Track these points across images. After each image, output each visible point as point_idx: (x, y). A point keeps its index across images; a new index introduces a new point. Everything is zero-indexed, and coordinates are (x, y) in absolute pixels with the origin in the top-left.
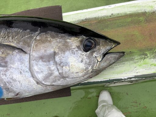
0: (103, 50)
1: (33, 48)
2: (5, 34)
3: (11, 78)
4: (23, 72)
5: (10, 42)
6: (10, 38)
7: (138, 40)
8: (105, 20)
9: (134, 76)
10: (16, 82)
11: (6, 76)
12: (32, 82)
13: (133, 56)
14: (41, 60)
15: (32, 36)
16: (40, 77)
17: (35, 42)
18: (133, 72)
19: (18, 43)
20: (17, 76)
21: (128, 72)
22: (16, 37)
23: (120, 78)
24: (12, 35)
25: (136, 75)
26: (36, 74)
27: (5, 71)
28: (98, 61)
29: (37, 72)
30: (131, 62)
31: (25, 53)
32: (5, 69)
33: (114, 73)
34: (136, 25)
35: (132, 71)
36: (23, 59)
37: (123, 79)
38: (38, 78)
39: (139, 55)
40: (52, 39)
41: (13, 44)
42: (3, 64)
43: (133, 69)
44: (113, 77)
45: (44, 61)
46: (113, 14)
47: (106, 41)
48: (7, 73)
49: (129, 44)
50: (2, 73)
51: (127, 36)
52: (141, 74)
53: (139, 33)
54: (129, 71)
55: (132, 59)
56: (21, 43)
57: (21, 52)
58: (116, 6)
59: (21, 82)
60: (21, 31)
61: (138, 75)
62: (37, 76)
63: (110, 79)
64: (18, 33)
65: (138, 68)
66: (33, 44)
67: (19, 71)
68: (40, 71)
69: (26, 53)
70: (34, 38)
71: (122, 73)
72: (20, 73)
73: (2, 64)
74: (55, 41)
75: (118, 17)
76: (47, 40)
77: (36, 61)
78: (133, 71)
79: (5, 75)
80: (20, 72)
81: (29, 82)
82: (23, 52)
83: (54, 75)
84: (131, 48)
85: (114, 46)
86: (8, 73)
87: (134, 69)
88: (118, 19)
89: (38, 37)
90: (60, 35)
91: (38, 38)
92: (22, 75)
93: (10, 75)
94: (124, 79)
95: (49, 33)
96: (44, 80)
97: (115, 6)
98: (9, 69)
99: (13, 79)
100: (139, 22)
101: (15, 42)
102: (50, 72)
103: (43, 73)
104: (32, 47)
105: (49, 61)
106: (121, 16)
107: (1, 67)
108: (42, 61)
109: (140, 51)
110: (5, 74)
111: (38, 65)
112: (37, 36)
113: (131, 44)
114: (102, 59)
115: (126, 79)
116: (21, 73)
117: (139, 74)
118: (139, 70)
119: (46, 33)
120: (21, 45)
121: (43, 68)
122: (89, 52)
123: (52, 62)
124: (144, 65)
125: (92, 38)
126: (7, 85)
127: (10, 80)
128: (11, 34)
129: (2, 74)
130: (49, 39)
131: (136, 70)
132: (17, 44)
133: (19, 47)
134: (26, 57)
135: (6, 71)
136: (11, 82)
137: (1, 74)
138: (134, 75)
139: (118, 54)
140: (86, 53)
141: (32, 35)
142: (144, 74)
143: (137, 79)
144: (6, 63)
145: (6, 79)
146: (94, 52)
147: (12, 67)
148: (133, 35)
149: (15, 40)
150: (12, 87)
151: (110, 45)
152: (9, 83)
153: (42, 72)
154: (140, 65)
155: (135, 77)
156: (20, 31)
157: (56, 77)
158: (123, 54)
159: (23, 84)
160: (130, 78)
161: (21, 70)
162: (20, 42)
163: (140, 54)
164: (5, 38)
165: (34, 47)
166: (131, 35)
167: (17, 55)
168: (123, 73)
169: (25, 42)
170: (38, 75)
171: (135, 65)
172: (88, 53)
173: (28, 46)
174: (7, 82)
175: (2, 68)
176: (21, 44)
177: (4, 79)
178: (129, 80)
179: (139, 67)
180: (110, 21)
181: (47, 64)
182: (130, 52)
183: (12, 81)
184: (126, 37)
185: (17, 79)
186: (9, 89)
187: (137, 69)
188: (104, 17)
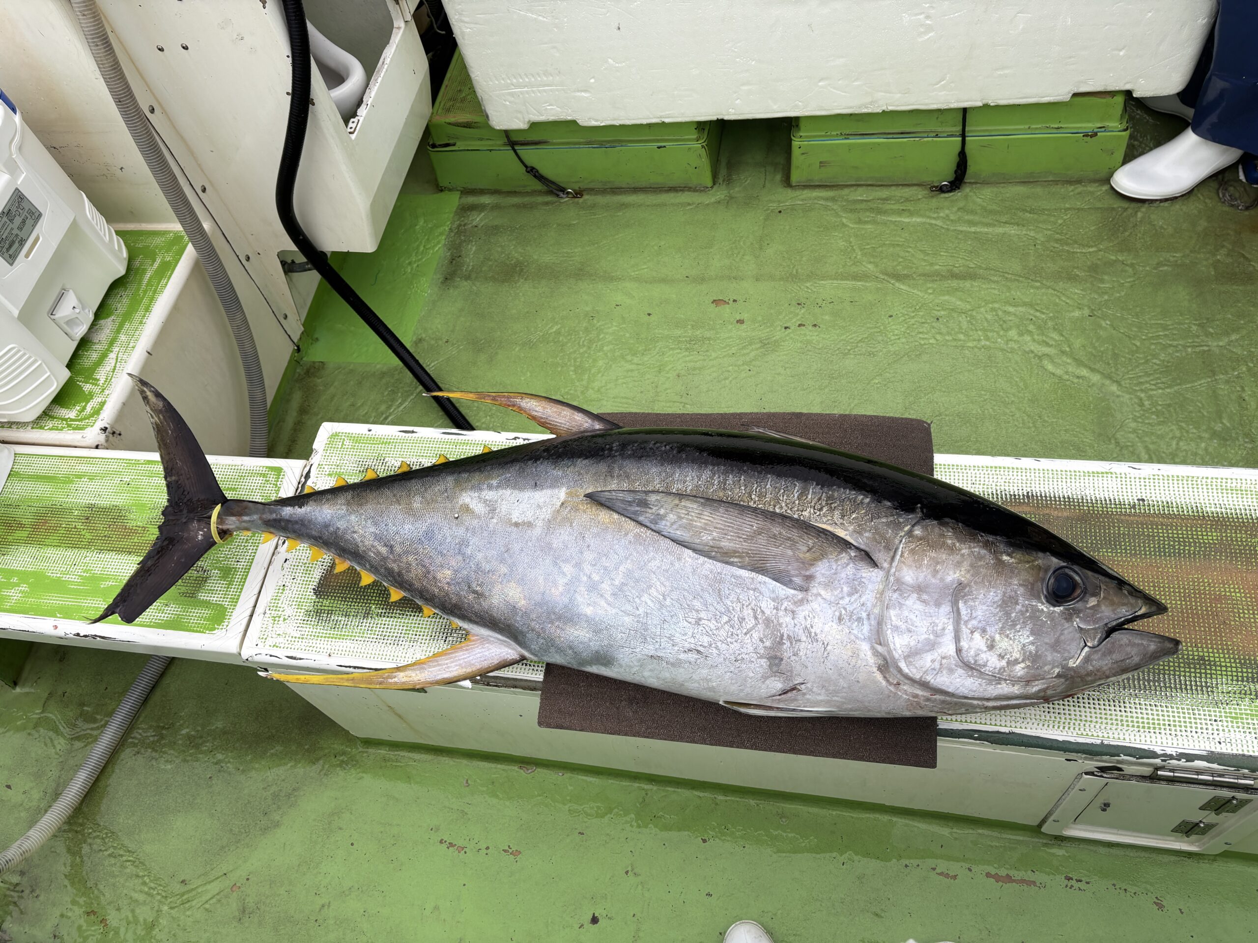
0: (1110, 613)
1: (902, 556)
2: (820, 499)
3: (806, 627)
4: (846, 618)
5: (836, 524)
6: (837, 513)
7: (1240, 622)
8: (1108, 515)
9: (1204, 753)
10: (815, 644)
11: (793, 619)
12: (862, 655)
13: (1211, 678)
14: (915, 595)
15: (899, 522)
16: (898, 646)
17: (910, 542)
18: (1205, 735)
19: (858, 533)
20: (827, 628)
21: (1184, 733)
22: (854, 516)
23: (1146, 747)
24: (842, 506)
25: (1213, 749)
26: (889, 632)
27: (795, 603)
28: (1086, 645)
29: (896, 628)
30: (1202, 697)
31: (874, 564)
32: (800, 595)
33: (1125, 724)
34: (1237, 561)
35: (1199, 731)
36: (863, 580)
37: (1160, 752)
38: (892, 646)
39: (1237, 681)
40: (958, 545)
41: (841, 533)
42: (797, 580)
43: (1204, 727)
44: (1116, 736)
45: (924, 601)
46: (1143, 500)
47: (1121, 589)
48: (800, 608)
49: (1200, 627)
50: (785, 604)
51: (1195, 597)
52: (1235, 752)
53: (1245, 597)
54: (1189, 729)
55: (1207, 689)
56: (867, 534)
57: (862, 560)
58: (1160, 473)
59: (829, 648)
60: (867, 500)
61: (1224, 751)
62: (890, 639)
63: (1106, 742)
64: (857, 506)
65: (1225, 724)
66: (901, 546)
67: (837, 614)
68: (903, 627)
69: (877, 566)
70: (906, 529)
71: (1157, 731)
72: (836, 620)
73: (794, 579)
74: (965, 551)
75: (1164, 516)
76: (944, 543)
77: (901, 595)
78: (1205, 731)
79: (790, 614)
80: (841, 615)
81: (855, 654)
82: (869, 560)
83: (940, 651)
84: (1206, 643)
85: (1143, 610)
86: (803, 612)
87: (1210, 727)
88: (1162, 524)
89: (916, 528)
90: (982, 536)
91: (918, 532)
92: (840, 628)
93: (805, 618)
94: (1165, 755)
95: (948, 523)
96: (906, 658)
97: (1156, 472)
98: (810, 598)
99: (810, 633)
100: (1251, 554)
101: (851, 528)
102: (932, 637)
103: (910, 634)
104: (899, 553)
105: (938, 604)
106: (1177, 517)
107: (791, 588)
108: (919, 599)
109: (1240, 663)
110: (793, 612)
111: (905, 607)
112: (913, 526)
113: (1210, 630)
114: (1100, 643)
115: (1171, 757)
116: (840, 619)
117: (1225, 749)
118: (1227, 735)
119: (942, 524)
120: (865, 539)
121: (915, 619)
122: (1062, 608)
123: (946, 608)
124: (1250, 721)
125: (1076, 568)
126: (785, 647)
127: (801, 631)
128: (838, 502)
129: (786, 609)
130: (949, 542)
131: (1216, 732)
132: (855, 535)
133: (860, 544)
134: (872, 577)
135: (801, 602)
136: (800, 641)
137: (783, 608)
138: (1208, 749)
139: (1157, 640)
140: (1052, 608)
141: (901, 520)
142: (1246, 753)
143: (1215, 766)
144: (809, 578)
145: (791, 627)
146: (1077, 612)
147: (820, 595)
148: (1218, 599)
149: (850, 522)
150: (793, 658)
151: (1132, 605)
152: (791, 643)
153: (910, 631)
154: (1236, 718)
155: (1211, 757)
156: (863, 499)
157: (943, 658)
158: (1171, 646)
159: (831, 657)
160: (1190, 758)
161: (843, 612)
162: (866, 531)
163: (1242, 677)
164: (821, 510)
165: (906, 555)
166: (1210, 594)
167: (848, 565)
168: (1163, 731)
169: (879, 533)
170: (896, 638)
171: (1215, 712)
172: (1058, 609)
173: (885, 547)
174: (789, 637)
175: (792, 592)
176: (868, 538)
177: (784, 625)
178: (1183, 763)
179: (1230, 724)
180: (1130, 525)
181: (931, 611)
182: (1202, 658)
183: (804, 638)
184: (1190, 601)
185: (820, 637)
186: (782, 659)
187: (1221, 728)
188: (1105, 503)
